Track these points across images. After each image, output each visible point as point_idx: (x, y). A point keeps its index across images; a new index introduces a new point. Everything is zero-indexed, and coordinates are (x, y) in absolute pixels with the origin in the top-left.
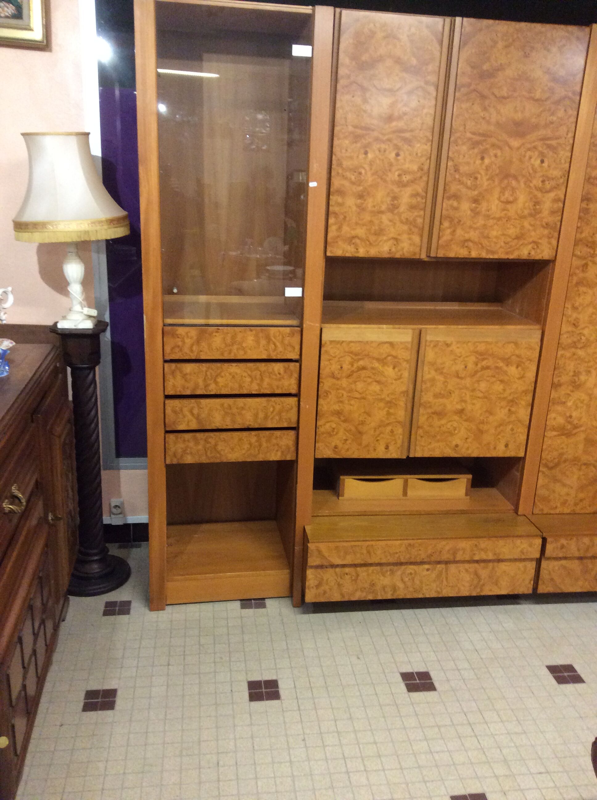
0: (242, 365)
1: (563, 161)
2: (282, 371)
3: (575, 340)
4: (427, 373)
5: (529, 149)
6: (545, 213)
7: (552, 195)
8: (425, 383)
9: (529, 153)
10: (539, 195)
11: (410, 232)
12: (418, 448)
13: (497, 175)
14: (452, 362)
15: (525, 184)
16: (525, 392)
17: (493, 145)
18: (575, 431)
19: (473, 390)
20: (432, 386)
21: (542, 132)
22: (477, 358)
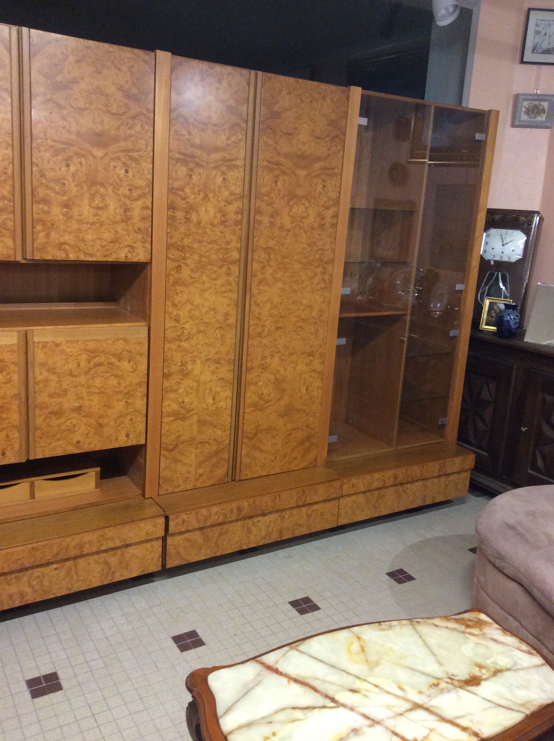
1: (146, 173)
3: (178, 333)
4: (39, 374)
5: (112, 159)
6: (136, 219)
7: (140, 203)
8: (38, 384)
9: (112, 164)
10: (128, 202)
12: (38, 450)
13: (85, 182)
14: (63, 362)
15: (113, 192)
16: (139, 384)
17: (77, 154)
18: (188, 415)
19: (89, 387)
20: (45, 386)
21: (123, 145)
22: (88, 356)
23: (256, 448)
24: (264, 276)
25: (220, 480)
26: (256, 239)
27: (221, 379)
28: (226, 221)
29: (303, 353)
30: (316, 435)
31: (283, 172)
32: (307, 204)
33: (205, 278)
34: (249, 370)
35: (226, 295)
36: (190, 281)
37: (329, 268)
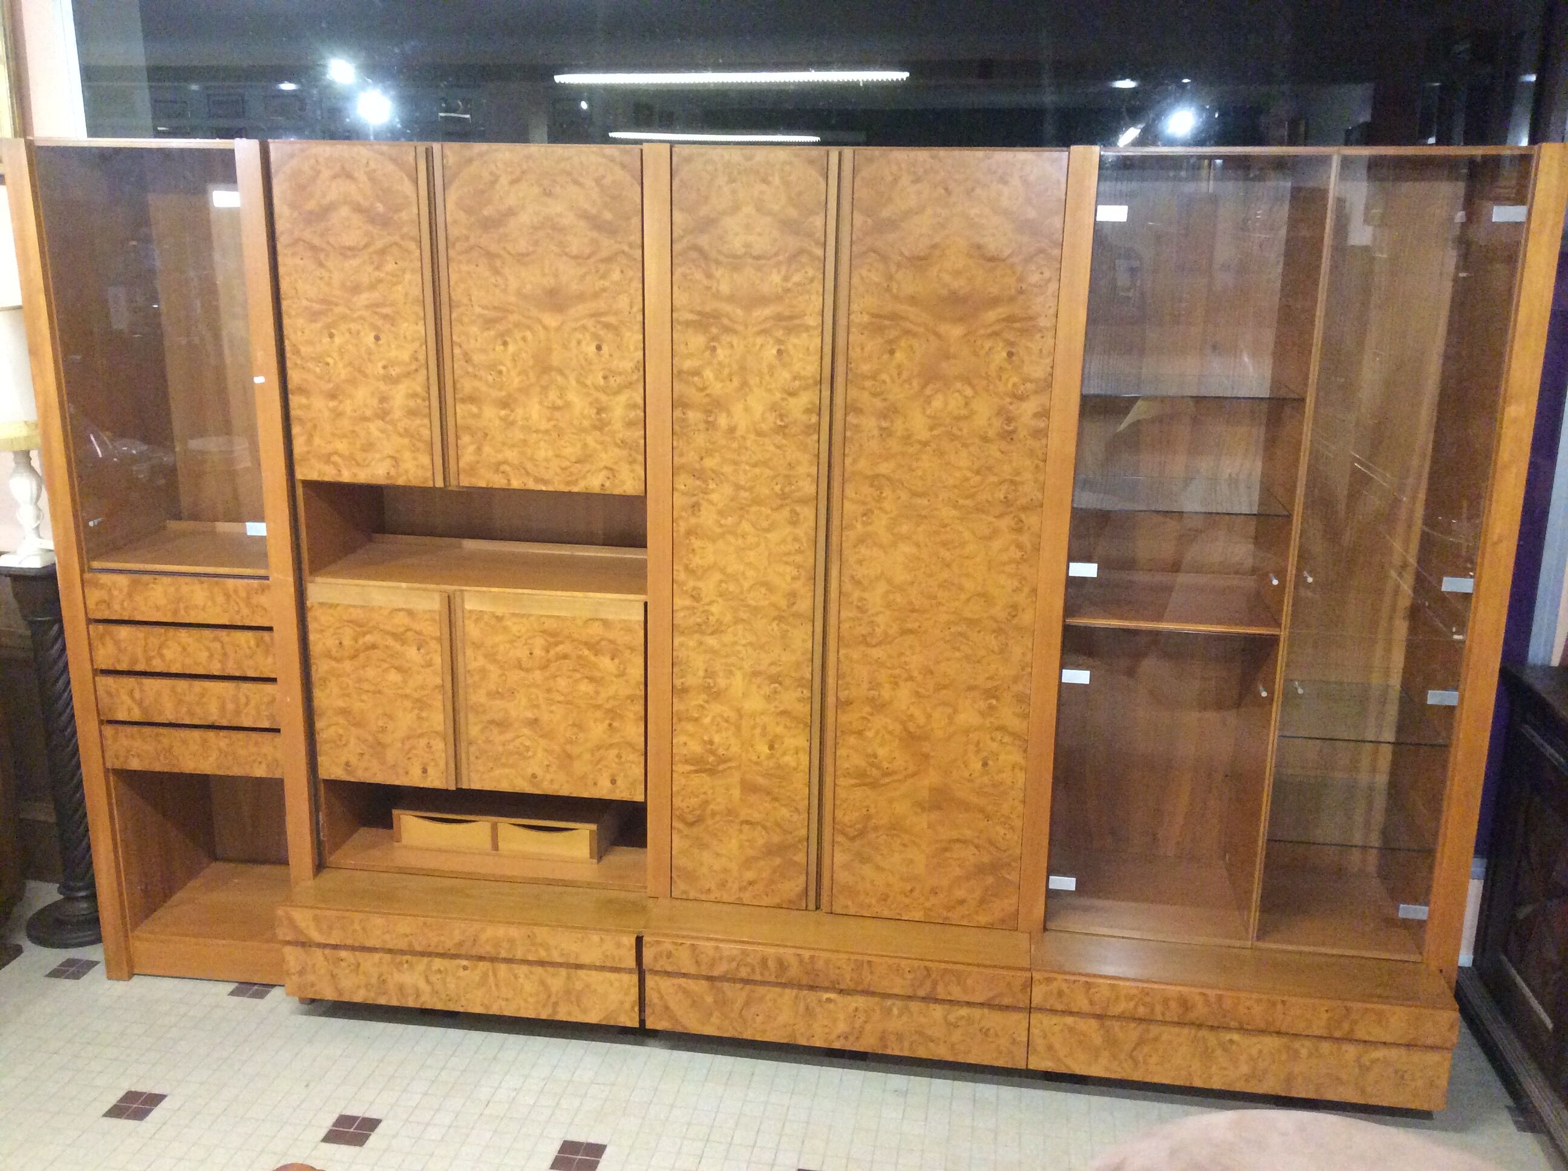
0: (194, 632)
1: (632, 348)
2: (252, 643)
3: (699, 620)
4: (472, 660)
5: (575, 329)
6: (618, 425)
7: (622, 398)
8: (472, 675)
9: (578, 335)
10: (603, 398)
11: (415, 450)
12: (474, 776)
13: (531, 367)
14: (508, 646)
15: (578, 381)
16: (632, 698)
17: (517, 325)
19: (549, 691)
20: (482, 680)
21: (591, 306)
22: (546, 640)
23: (864, 860)
24: (869, 528)
25: (790, 901)
26: (848, 461)
27: (784, 713)
28: (785, 427)
29: (971, 688)
30: (1014, 864)
31: (907, 332)
32: (969, 392)
33: (746, 526)
34: (843, 705)
35: (790, 559)
36: (718, 530)
37: (1032, 520)
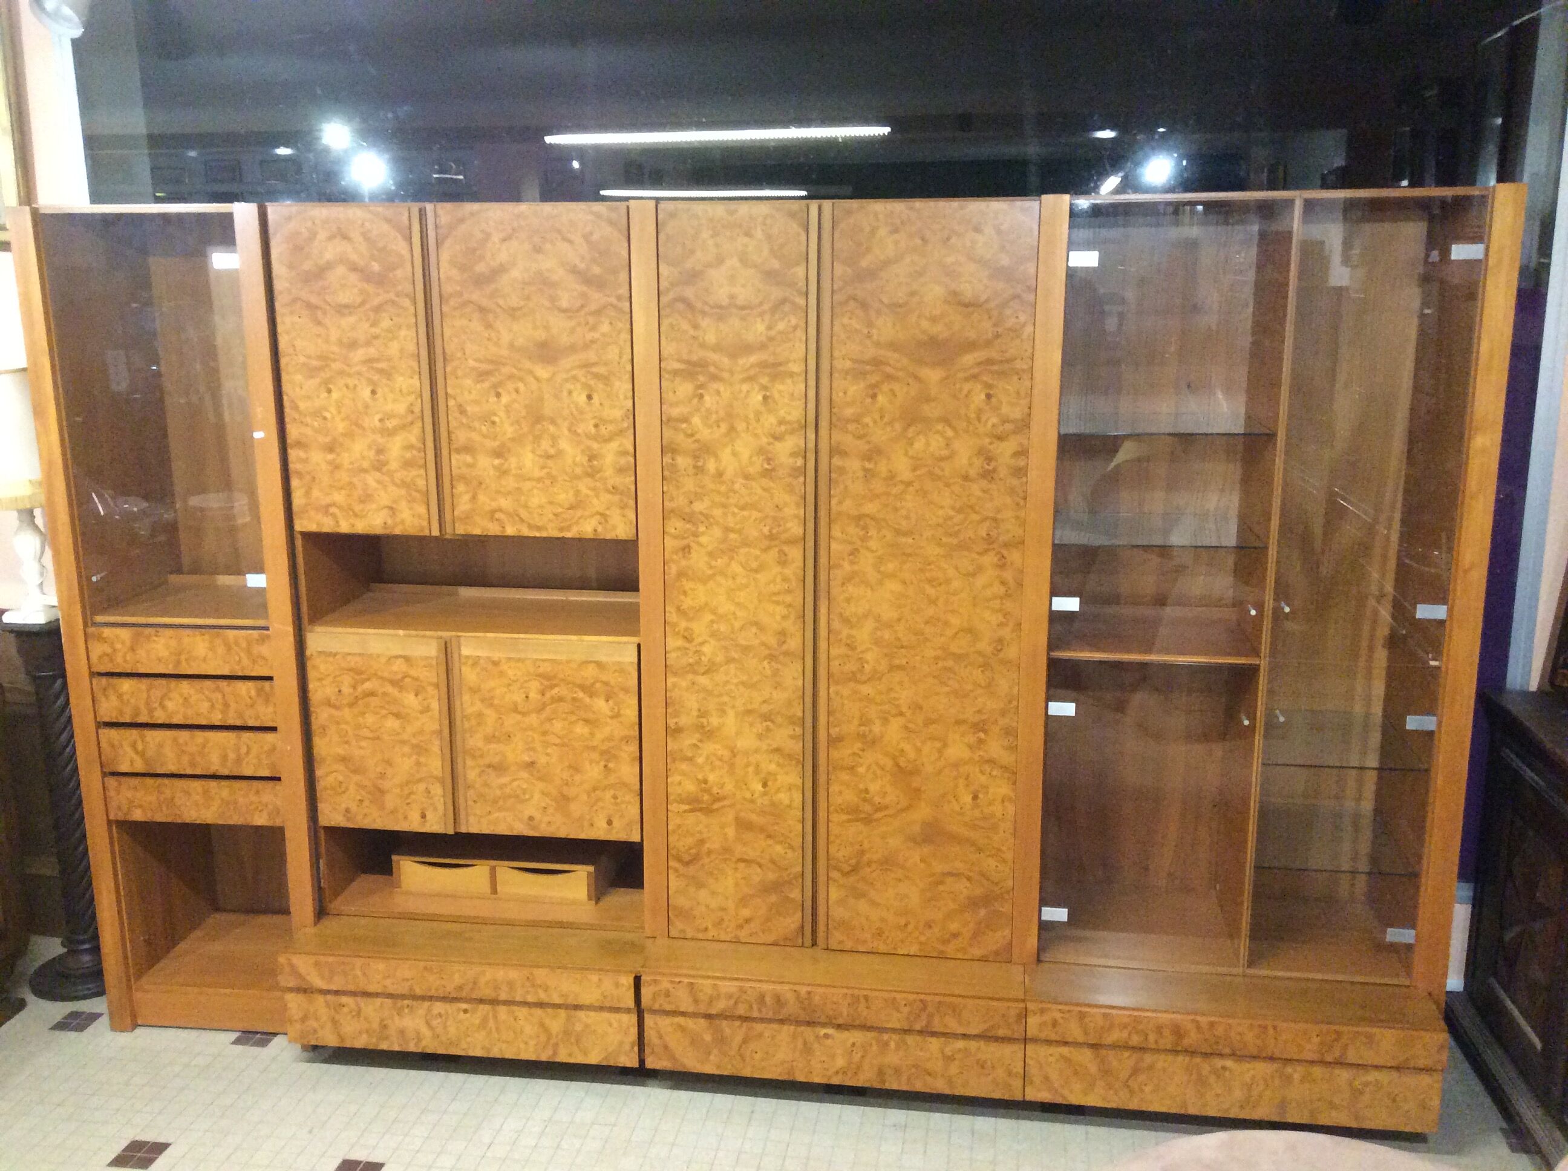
0: (198, 683)
1: (621, 397)
2: (253, 693)
3: (691, 660)
4: (468, 704)
5: (566, 380)
6: (609, 472)
7: (614, 445)
8: (469, 719)
9: (569, 386)
10: (595, 446)
11: (411, 500)
12: (472, 819)
13: (524, 418)
14: (505, 689)
15: (570, 430)
16: (626, 739)
17: (511, 377)
18: (715, 806)
19: (545, 733)
20: (479, 724)
21: (582, 356)
22: (542, 684)
23: (860, 895)
24: (856, 568)
25: (786, 939)
26: (834, 502)
27: (777, 750)
28: (773, 470)
29: (959, 722)
30: (1006, 897)
31: (889, 377)
32: (950, 433)
33: (736, 568)
34: (834, 741)
35: (780, 598)
36: (710, 572)
37: (1014, 556)
